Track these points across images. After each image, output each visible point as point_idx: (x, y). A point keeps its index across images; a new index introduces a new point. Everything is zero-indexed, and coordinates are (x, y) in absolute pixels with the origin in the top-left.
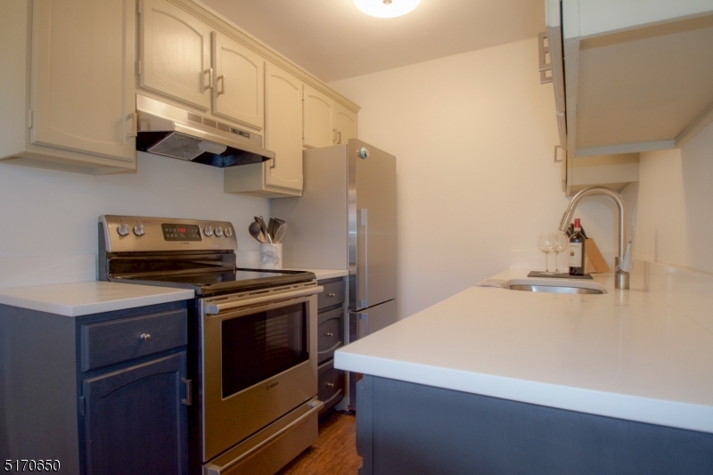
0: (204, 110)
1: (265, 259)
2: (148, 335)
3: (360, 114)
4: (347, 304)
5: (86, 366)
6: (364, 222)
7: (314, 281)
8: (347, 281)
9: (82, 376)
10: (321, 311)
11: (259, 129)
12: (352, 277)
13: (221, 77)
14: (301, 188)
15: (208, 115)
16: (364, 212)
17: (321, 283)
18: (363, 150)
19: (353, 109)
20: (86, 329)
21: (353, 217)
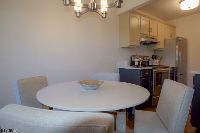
0: (148, 35)
1: (155, 63)
2: (148, 74)
3: (176, 28)
4: (175, 73)
5: (141, 77)
6: (180, 55)
7: (169, 68)
8: (175, 68)
9: (141, 78)
10: (171, 74)
11: (156, 37)
12: (176, 68)
13: (151, 28)
14: (163, 48)
15: (148, 36)
16: (180, 53)
17: (171, 68)
18: (180, 39)
19: (174, 27)
20: (141, 72)
21: (177, 53)
